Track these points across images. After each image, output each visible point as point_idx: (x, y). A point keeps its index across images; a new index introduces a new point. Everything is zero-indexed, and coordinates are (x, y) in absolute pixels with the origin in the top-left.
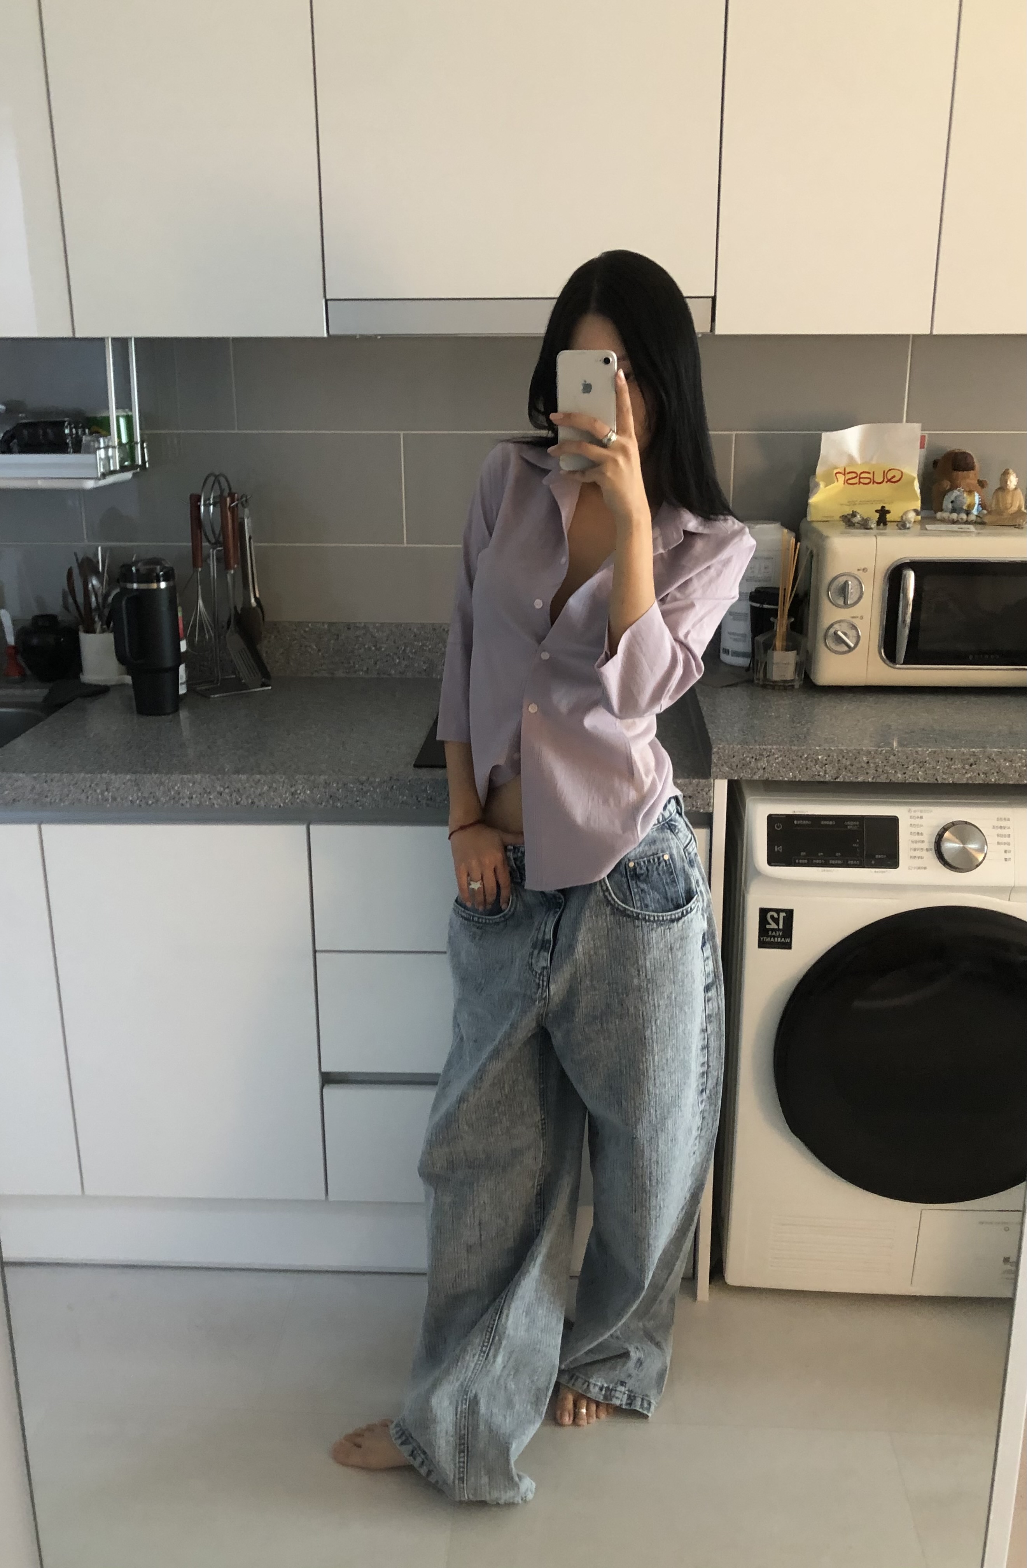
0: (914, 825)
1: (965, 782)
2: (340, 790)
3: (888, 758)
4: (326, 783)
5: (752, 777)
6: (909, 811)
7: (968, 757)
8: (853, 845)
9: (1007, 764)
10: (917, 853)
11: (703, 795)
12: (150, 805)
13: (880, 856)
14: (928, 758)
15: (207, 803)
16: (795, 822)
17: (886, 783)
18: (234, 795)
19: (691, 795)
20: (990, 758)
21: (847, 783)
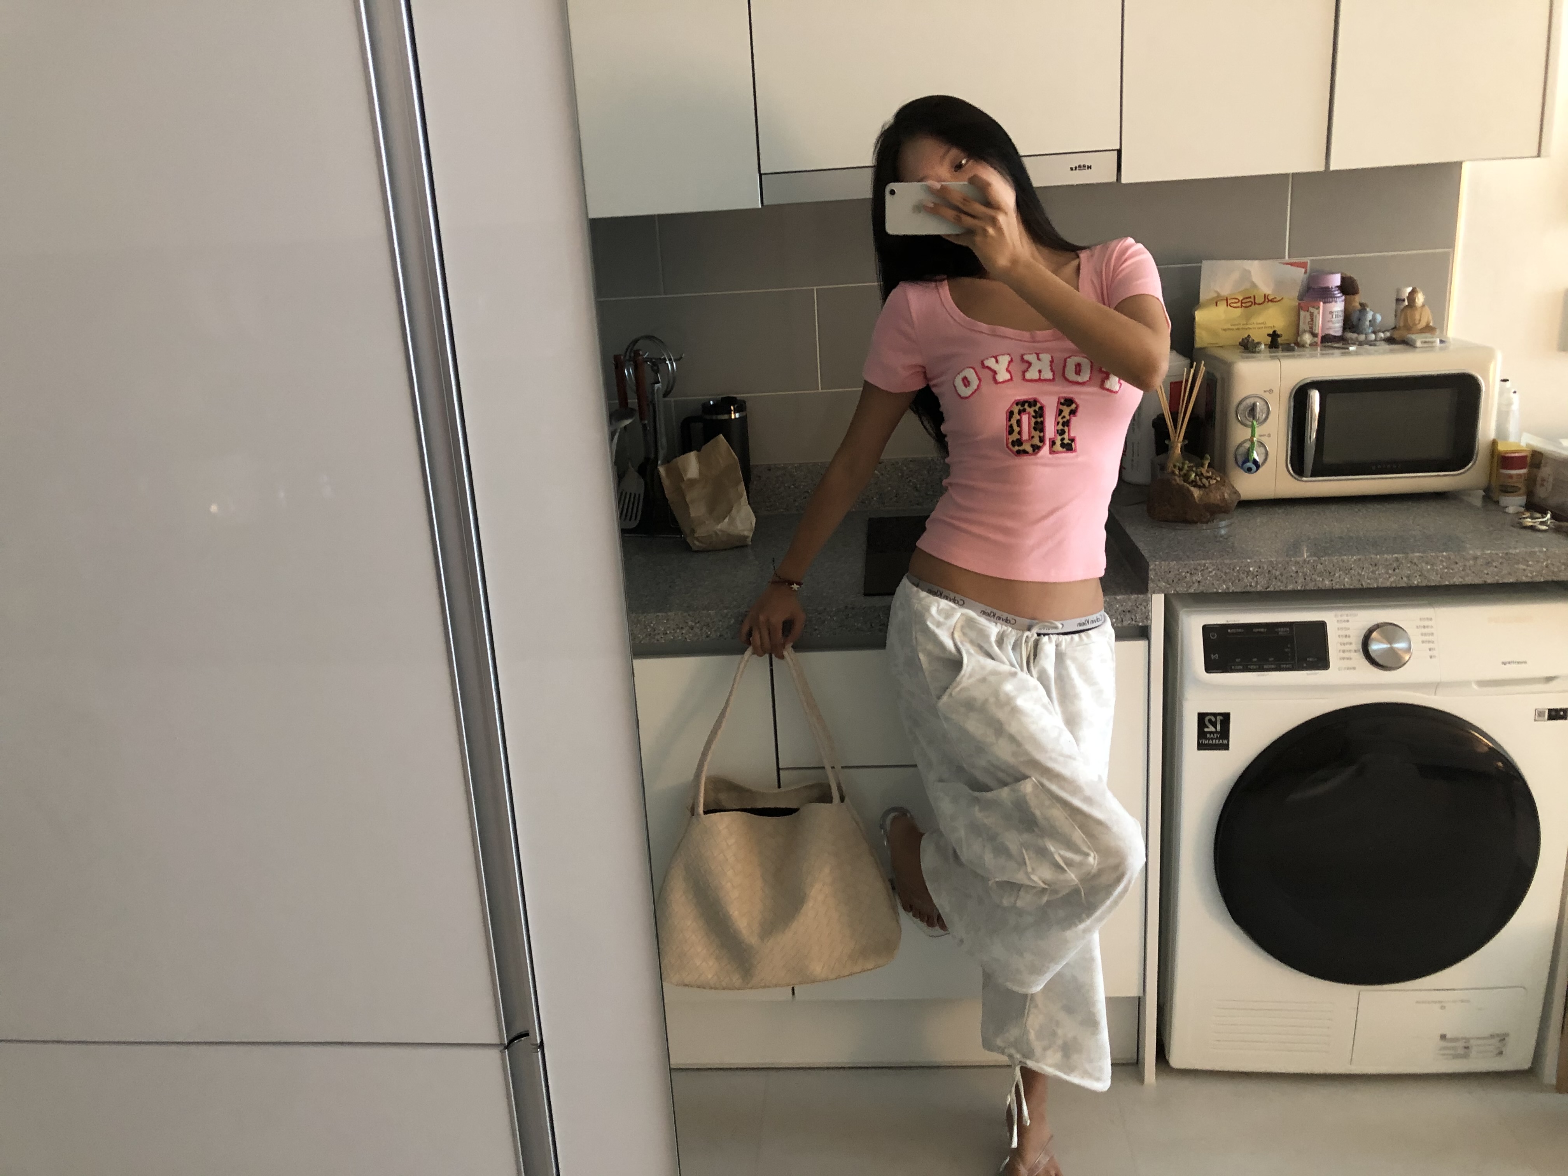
0: (1341, 628)
1: (1389, 586)
3: (1315, 567)
5: (1187, 590)
6: (1336, 616)
7: (1391, 562)
8: (1285, 650)
9: (1429, 567)
10: (1346, 655)
11: (1141, 609)
13: (1311, 659)
14: (1353, 566)
16: (1229, 631)
17: (1315, 590)
18: (704, 629)
19: (1129, 609)
20: (1411, 562)
21: (1277, 591)
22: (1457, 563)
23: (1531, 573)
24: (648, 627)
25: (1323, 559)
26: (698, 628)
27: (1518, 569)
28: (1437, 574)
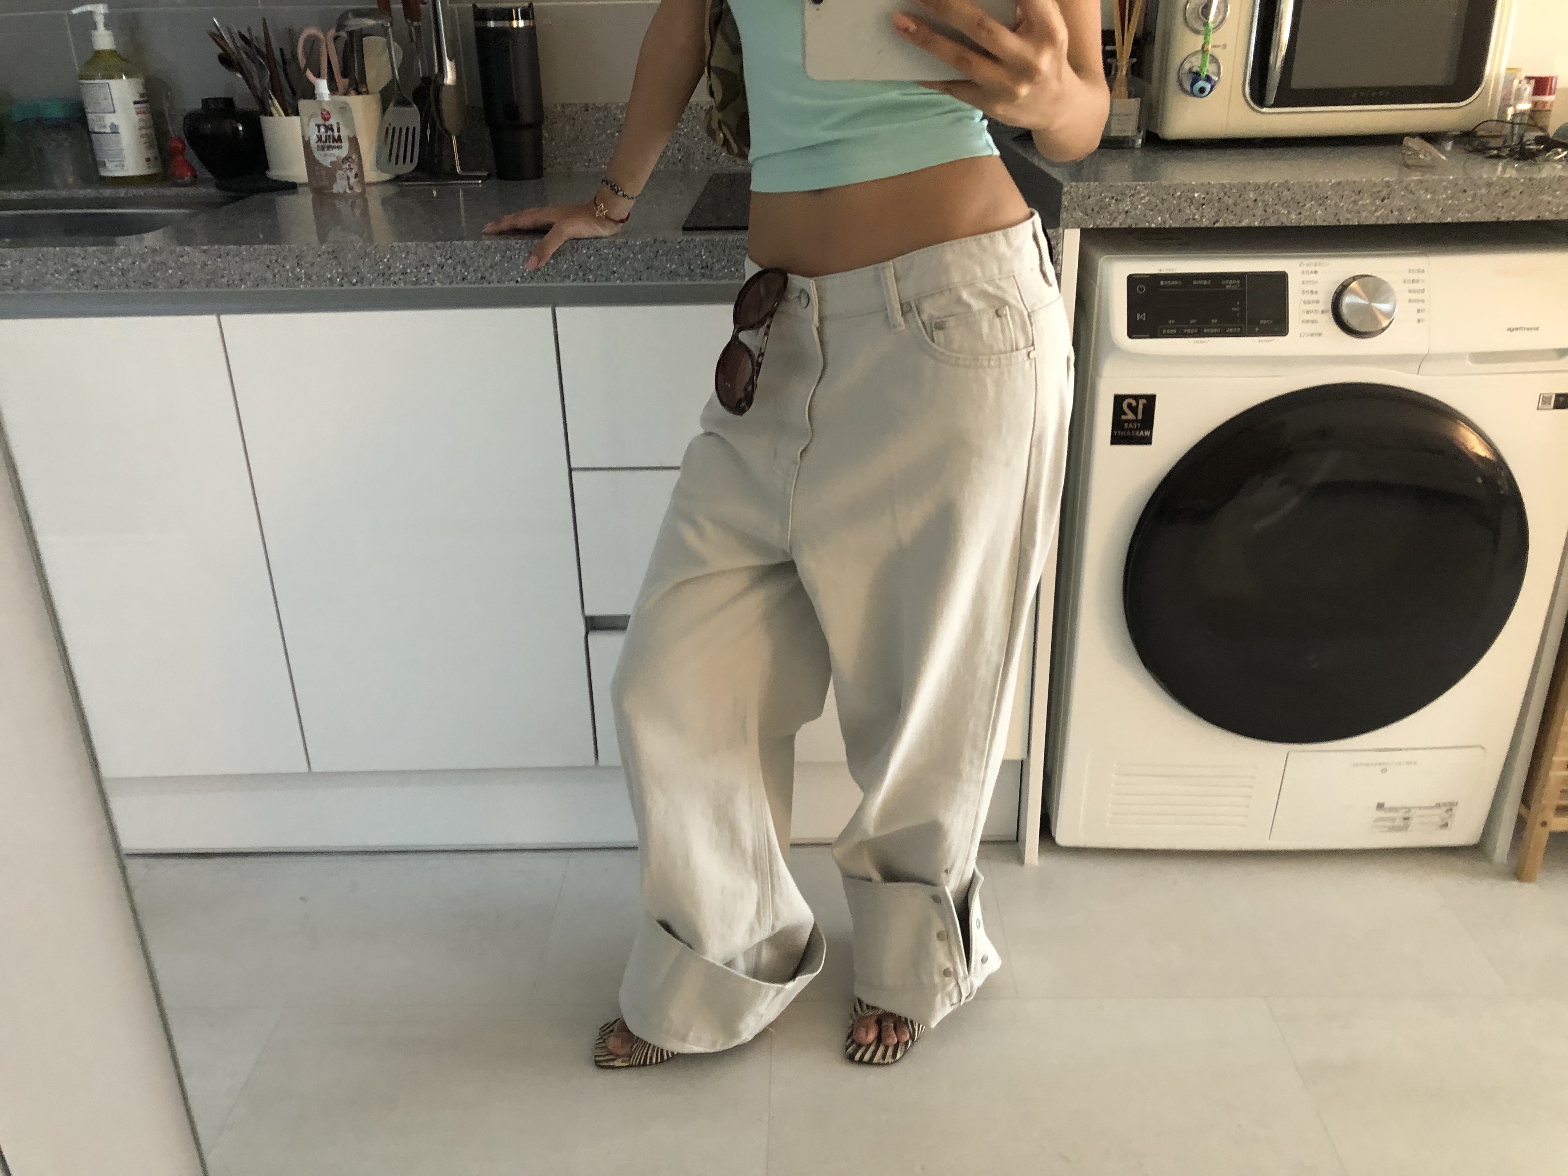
0: (1307, 282)
1: (1374, 223)
2: (592, 258)
3: (1280, 193)
5: (1111, 224)
6: (1300, 266)
7: (1380, 188)
8: (1233, 309)
9: (1429, 196)
10: (1311, 317)
12: (354, 285)
13: (1265, 322)
14: (1329, 193)
15: (426, 279)
16: (1162, 283)
17: (1275, 227)
18: (459, 268)
20: (1406, 188)
21: (1227, 228)
22: (1465, 191)
23: (1557, 208)
24: (380, 263)
25: (1292, 182)
26: (450, 266)
27: (1542, 201)
28: (1438, 206)
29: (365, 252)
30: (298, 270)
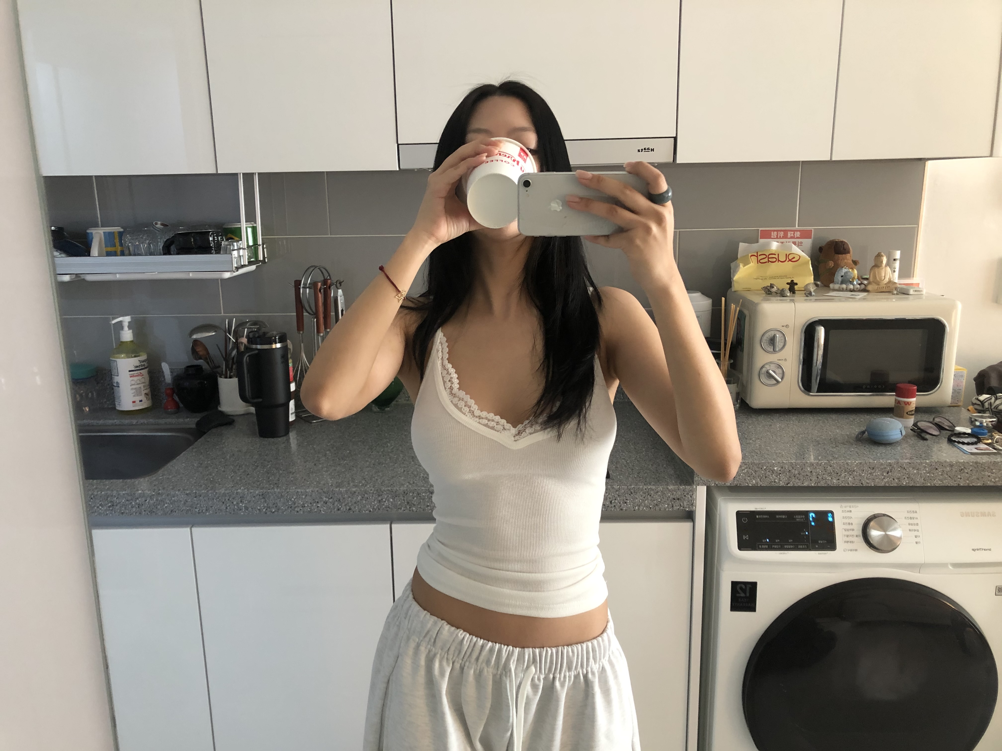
0: (846, 517)
1: (884, 485)
2: (415, 498)
3: (826, 468)
4: (404, 493)
5: (725, 484)
6: (841, 507)
7: (885, 466)
8: (802, 534)
9: (915, 471)
10: (849, 539)
11: (688, 497)
13: (822, 542)
14: (855, 468)
15: (316, 510)
16: (757, 517)
17: (825, 486)
18: (336, 503)
19: (679, 498)
20: (901, 467)
21: (795, 487)
22: (937, 469)
23: (994, 479)
24: (290, 501)
25: (832, 462)
26: (331, 503)
27: (984, 475)
28: (921, 477)
29: (281, 495)
30: (241, 504)
